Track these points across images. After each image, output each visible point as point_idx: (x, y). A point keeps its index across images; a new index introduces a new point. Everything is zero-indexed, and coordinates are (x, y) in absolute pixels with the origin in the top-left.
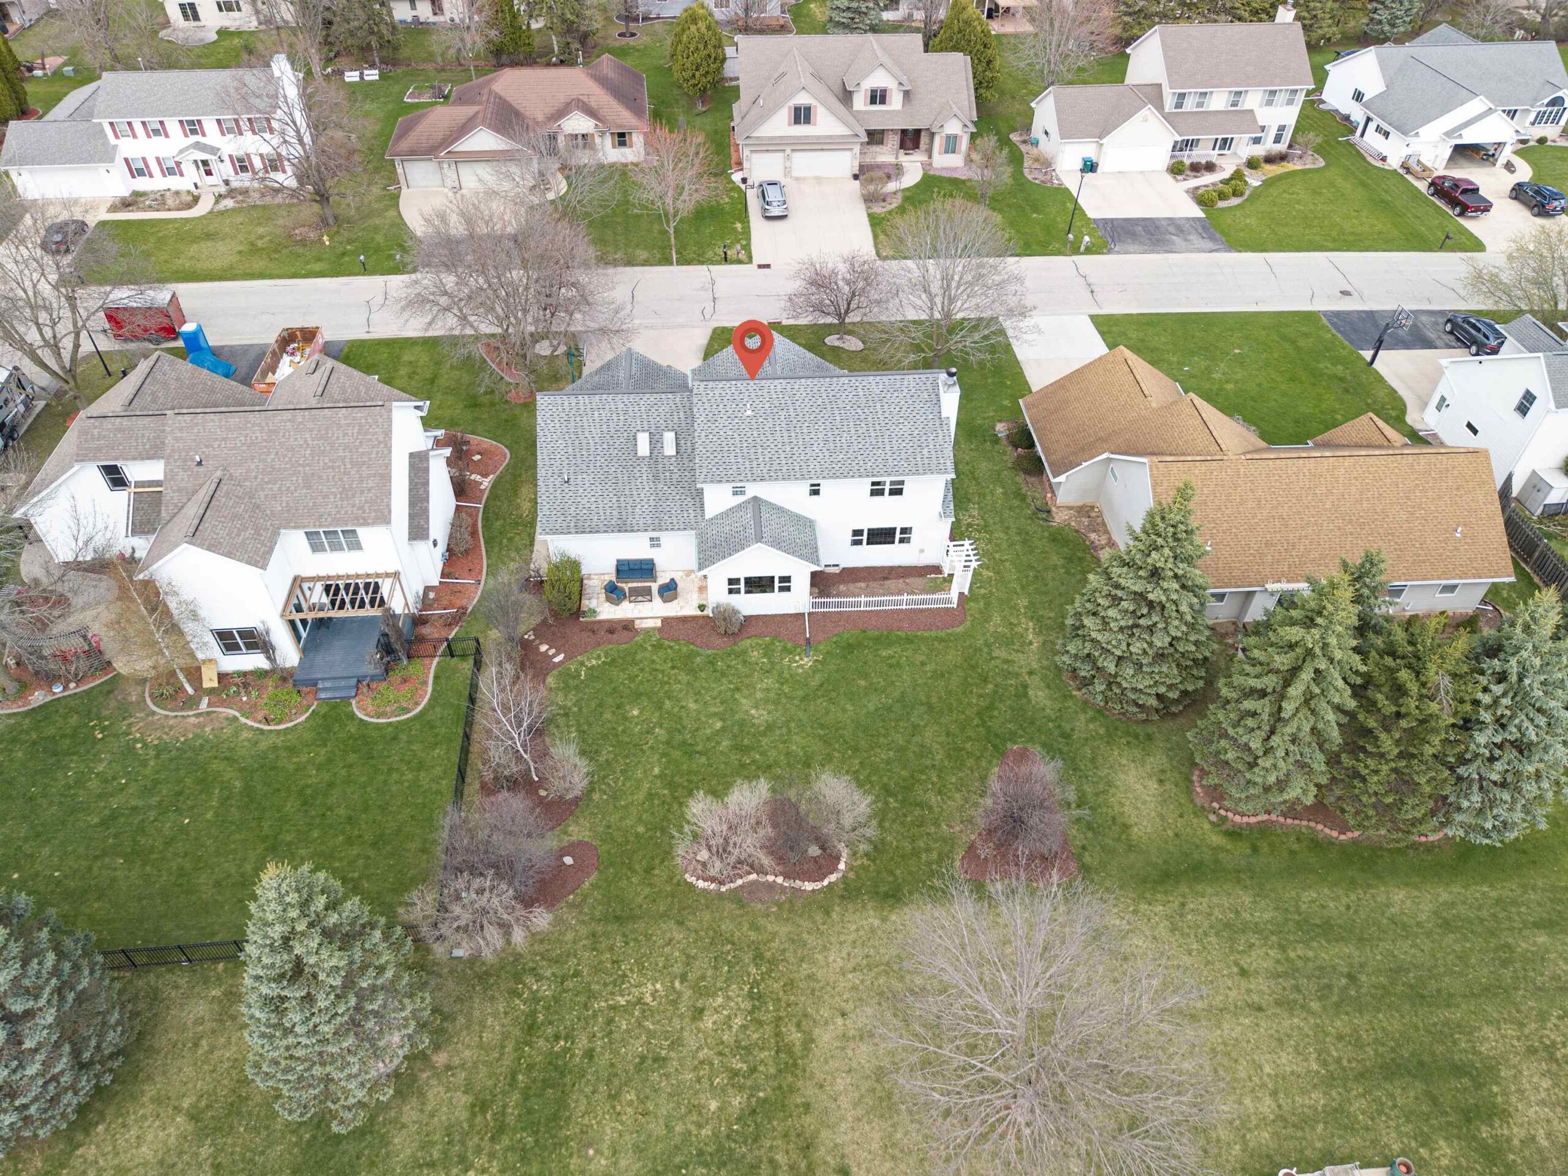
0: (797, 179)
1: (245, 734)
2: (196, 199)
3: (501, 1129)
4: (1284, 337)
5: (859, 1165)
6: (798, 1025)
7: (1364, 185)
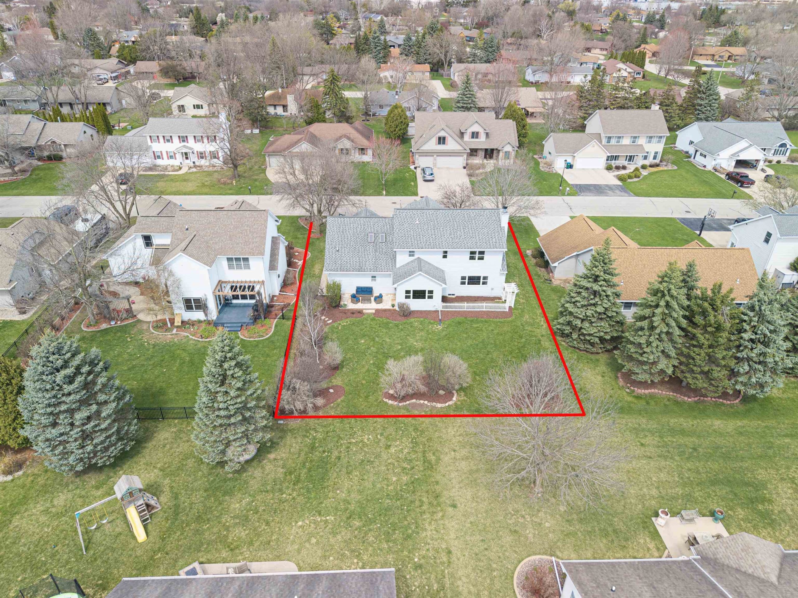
0: (439, 168)
1: (191, 342)
2: (180, 168)
3: (298, 481)
4: (659, 226)
5: (461, 504)
6: (434, 454)
7: (695, 175)
